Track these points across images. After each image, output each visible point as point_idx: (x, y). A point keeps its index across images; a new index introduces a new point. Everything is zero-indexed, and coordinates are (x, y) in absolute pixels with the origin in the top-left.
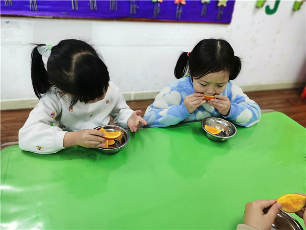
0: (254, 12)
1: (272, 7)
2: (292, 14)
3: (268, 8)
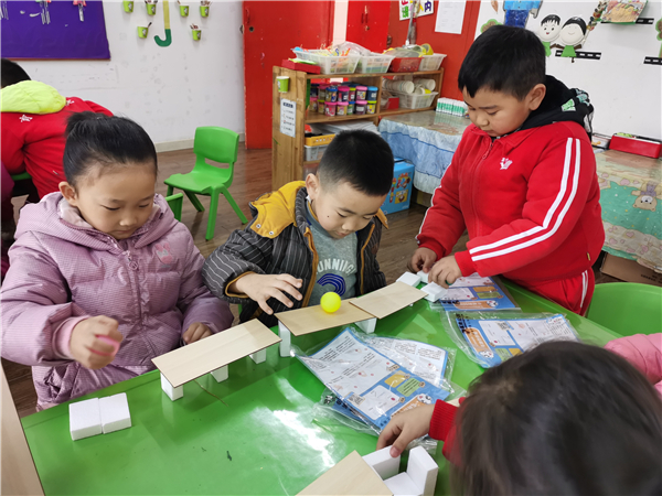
0: (141, 45)
1: (163, 38)
3: (157, 38)
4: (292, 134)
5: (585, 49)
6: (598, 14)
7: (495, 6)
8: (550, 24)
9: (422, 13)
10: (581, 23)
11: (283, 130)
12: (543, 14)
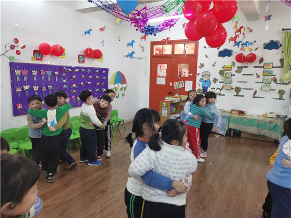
1: (117, 96)
2: (123, 97)
4: (166, 115)
5: (221, 94)
6: (223, 88)
7: (200, 86)
8: (213, 89)
9: (181, 87)
10: (219, 89)
11: (163, 115)
12: (211, 87)
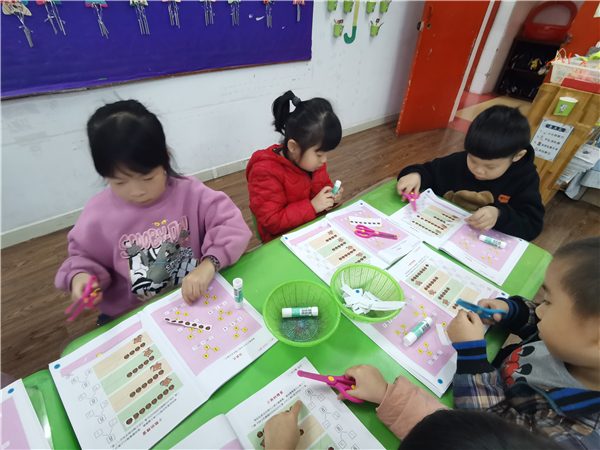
0: (333, 43)
1: (350, 36)
2: (371, 41)
3: (346, 36)
